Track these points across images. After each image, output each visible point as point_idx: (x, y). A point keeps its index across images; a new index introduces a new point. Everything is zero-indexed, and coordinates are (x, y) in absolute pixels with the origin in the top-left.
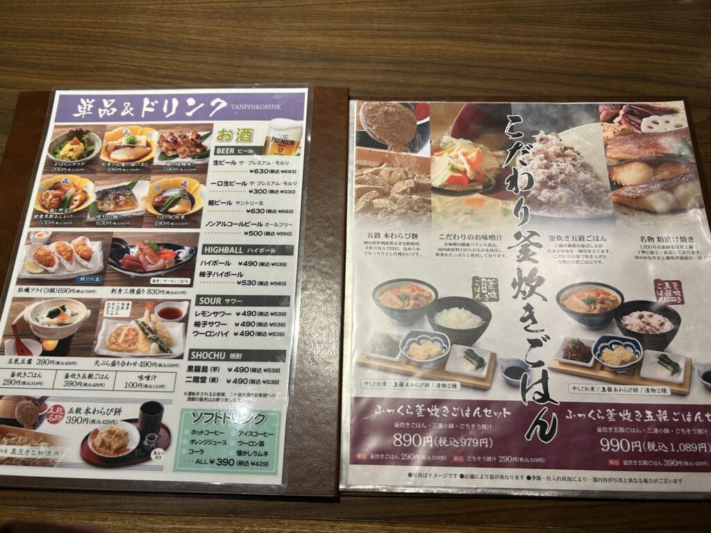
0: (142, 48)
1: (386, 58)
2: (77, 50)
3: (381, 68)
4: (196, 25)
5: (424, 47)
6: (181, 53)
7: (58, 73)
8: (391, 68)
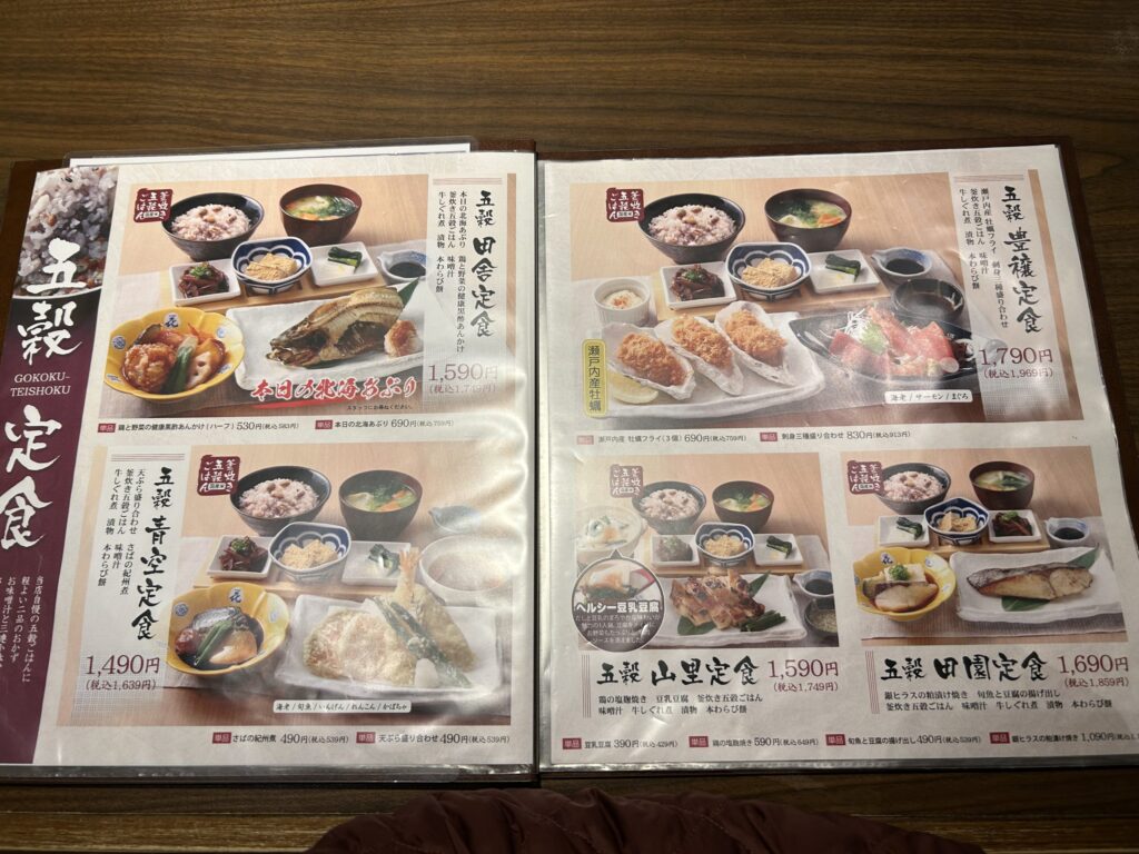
0: (204, 82)
1: (593, 86)
2: (101, 90)
3: (586, 103)
4: (288, 41)
5: (652, 67)
6: (265, 88)
7: (71, 129)
8: (601, 103)
